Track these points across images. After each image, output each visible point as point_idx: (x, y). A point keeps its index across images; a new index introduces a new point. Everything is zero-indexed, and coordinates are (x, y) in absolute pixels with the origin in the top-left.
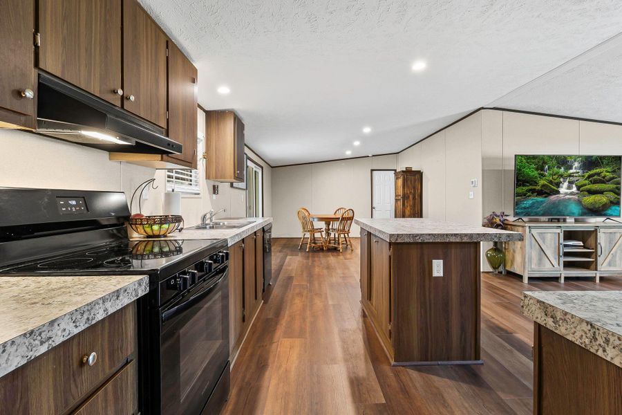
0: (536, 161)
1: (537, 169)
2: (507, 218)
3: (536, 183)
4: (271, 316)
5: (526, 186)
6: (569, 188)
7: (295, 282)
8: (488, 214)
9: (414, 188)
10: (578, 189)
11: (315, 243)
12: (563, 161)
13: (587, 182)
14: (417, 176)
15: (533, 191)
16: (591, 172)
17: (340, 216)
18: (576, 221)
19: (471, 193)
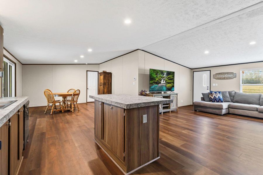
0: (156, 72)
1: (156, 75)
2: (146, 92)
3: (155, 80)
4: (32, 168)
5: (153, 80)
6: (163, 82)
7: (47, 136)
8: (140, 91)
9: (108, 80)
10: (166, 82)
11: (56, 109)
12: (162, 72)
13: (168, 80)
14: (110, 75)
15: (154, 82)
16: (168, 77)
17: (73, 94)
18: (164, 93)
19: (134, 83)
